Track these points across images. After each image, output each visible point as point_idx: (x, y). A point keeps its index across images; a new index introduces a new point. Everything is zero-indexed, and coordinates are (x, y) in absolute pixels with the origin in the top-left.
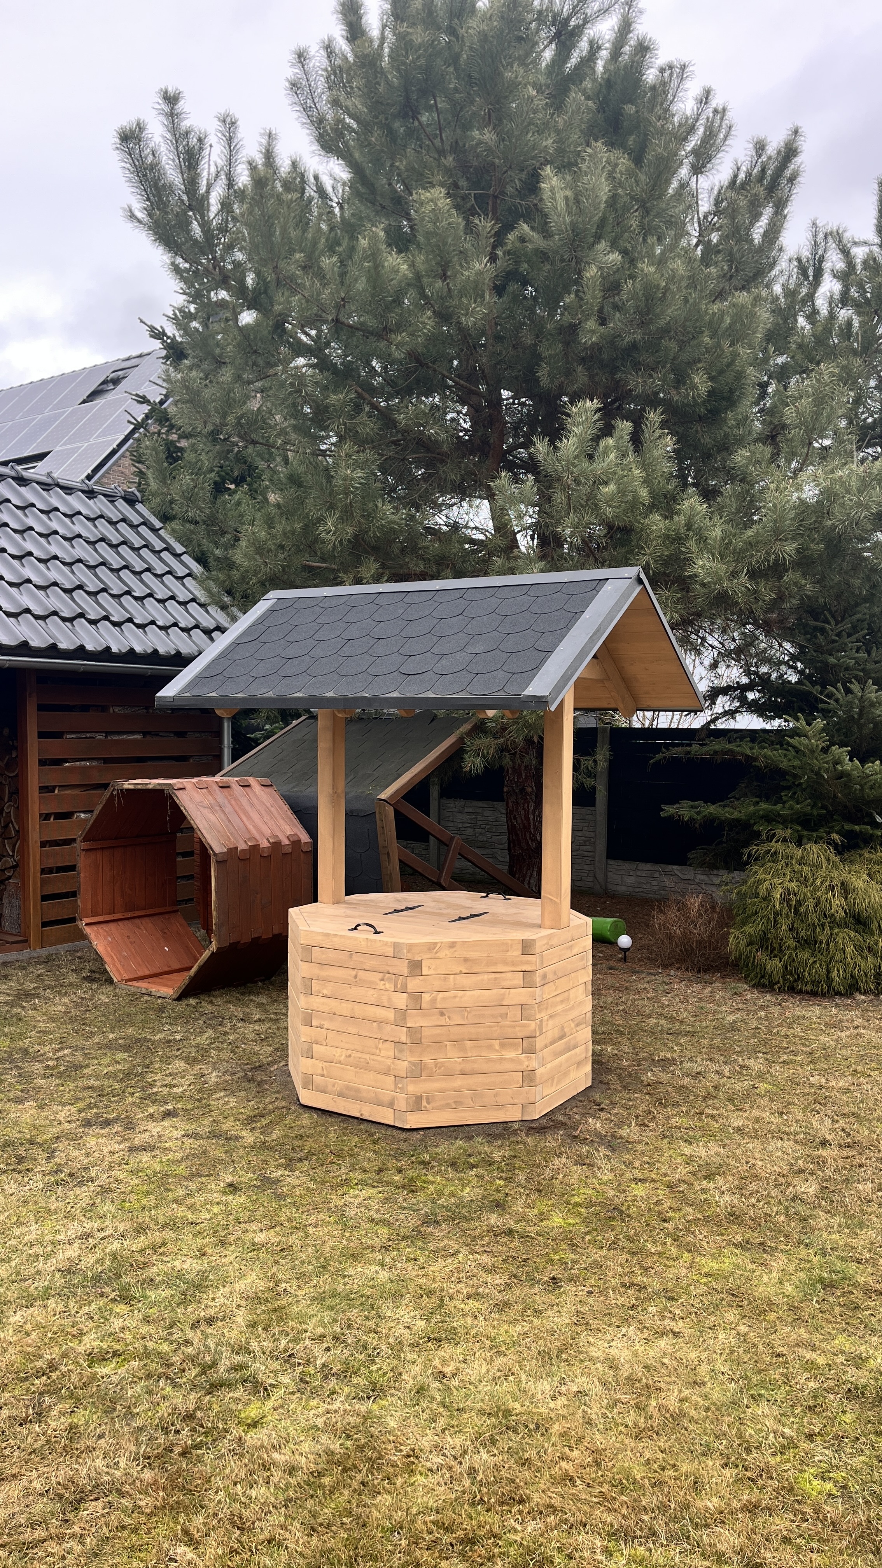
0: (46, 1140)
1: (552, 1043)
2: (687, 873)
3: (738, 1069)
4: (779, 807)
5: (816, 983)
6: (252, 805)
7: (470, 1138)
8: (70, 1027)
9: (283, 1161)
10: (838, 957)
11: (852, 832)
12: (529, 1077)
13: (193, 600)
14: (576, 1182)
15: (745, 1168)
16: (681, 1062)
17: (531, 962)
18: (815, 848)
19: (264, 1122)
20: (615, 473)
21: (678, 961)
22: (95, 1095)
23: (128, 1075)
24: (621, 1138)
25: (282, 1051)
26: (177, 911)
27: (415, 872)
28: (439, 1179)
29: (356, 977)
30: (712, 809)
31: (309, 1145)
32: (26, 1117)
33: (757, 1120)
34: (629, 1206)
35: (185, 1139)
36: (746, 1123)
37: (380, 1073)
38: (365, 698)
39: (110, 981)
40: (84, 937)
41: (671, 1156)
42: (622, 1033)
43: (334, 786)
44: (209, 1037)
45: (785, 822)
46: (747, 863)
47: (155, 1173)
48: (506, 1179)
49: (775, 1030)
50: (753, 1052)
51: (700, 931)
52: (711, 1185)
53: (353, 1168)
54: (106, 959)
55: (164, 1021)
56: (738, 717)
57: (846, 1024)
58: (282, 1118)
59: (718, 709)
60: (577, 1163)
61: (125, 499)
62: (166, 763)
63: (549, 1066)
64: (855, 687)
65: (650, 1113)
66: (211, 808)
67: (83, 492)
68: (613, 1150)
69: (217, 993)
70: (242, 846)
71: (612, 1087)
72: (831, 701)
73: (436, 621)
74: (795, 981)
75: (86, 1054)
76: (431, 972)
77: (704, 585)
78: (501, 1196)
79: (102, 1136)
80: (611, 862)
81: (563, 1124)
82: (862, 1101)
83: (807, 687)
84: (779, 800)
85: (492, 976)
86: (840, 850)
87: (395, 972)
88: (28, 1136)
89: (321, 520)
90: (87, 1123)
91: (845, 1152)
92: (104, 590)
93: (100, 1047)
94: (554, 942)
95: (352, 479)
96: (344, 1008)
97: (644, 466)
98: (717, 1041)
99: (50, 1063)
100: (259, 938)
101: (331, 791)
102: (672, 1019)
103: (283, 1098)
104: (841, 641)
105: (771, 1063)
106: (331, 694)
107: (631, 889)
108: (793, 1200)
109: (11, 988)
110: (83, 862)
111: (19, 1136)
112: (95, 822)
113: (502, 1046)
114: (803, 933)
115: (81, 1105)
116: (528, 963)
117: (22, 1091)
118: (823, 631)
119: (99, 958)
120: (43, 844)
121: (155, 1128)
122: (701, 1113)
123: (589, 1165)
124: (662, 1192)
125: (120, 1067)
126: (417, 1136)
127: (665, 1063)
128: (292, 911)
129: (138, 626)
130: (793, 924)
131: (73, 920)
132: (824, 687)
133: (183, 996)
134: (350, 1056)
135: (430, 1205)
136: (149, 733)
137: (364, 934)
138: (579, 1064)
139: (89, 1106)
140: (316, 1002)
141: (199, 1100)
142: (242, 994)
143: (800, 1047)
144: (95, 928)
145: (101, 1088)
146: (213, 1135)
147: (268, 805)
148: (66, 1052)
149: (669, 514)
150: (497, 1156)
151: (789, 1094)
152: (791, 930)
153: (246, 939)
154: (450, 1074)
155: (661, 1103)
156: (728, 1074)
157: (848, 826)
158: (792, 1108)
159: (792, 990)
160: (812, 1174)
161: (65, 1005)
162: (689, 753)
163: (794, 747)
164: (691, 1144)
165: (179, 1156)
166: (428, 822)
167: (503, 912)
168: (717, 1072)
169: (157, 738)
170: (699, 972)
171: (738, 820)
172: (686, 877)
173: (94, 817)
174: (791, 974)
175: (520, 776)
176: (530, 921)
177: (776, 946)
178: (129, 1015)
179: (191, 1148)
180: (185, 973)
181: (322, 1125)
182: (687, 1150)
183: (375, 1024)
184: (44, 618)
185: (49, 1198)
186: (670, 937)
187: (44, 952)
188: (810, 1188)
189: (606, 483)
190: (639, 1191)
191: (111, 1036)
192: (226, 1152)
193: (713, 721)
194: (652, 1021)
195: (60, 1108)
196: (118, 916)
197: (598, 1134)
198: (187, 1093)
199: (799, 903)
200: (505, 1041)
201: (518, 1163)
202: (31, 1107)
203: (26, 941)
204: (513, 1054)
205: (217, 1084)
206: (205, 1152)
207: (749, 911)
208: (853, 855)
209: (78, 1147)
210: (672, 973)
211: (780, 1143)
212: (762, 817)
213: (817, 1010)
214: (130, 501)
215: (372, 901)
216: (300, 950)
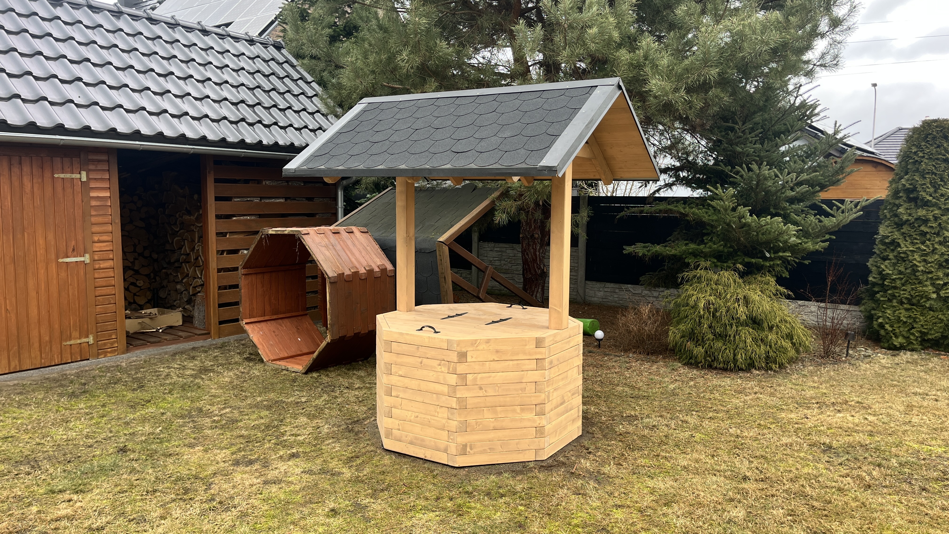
0: (207, 476)
1: (555, 408)
2: (638, 289)
3: (680, 423)
4: (702, 246)
5: (726, 362)
6: (354, 245)
7: (500, 474)
8: (232, 392)
9: (370, 491)
10: (741, 345)
11: (749, 263)
12: (540, 431)
13: (318, 111)
14: (575, 508)
15: (692, 497)
16: (642, 418)
17: (542, 353)
18: (726, 274)
19: (359, 461)
20: (597, 20)
21: (634, 347)
22: (244, 441)
23: (268, 427)
24: (604, 474)
25: (373, 409)
26: (306, 315)
27: (462, 289)
28: (478, 505)
29: (421, 363)
30: (658, 248)
31: (389, 478)
32: (194, 459)
33: (697, 461)
34: (613, 527)
35: (303, 475)
36: (690, 463)
37: (439, 429)
38: (428, 169)
39: (261, 361)
40: (245, 331)
41: (639, 488)
42: (600, 397)
43: (407, 232)
44: (325, 400)
45: (706, 257)
46: (681, 283)
47: (280, 501)
48: (525, 506)
49: (702, 395)
50: (689, 412)
51: (649, 328)
52: (670, 511)
53: (418, 497)
54: (259, 346)
55: (295, 388)
56: (674, 188)
57: (748, 390)
58: (371, 458)
59: (661, 183)
60: (575, 493)
61: (274, 46)
62: (301, 218)
63: (553, 423)
64: (755, 167)
65: (623, 455)
66: (326, 247)
67: (246, 40)
68: (599, 483)
69: (332, 369)
70: (347, 272)
71: (596, 436)
72: (738, 177)
73: (476, 116)
74: (712, 361)
75: (241, 412)
76: (474, 360)
77: (656, 97)
78: (522, 519)
79: (246, 473)
80: (588, 282)
81: (564, 464)
82: (767, 447)
83: (722, 167)
84: (702, 242)
85: (515, 362)
86: (742, 275)
87: (448, 360)
88: (194, 473)
89: (400, 52)
90: (237, 463)
91: (761, 485)
92: (258, 104)
93: (251, 406)
94: (558, 338)
95: (420, 24)
96: (414, 384)
97: (617, 16)
98: (664, 402)
99: (216, 418)
100: (359, 333)
101: (405, 235)
102: (633, 388)
103: (373, 444)
104: (745, 136)
105: (702, 418)
106: (403, 167)
107: (601, 300)
108: (728, 523)
109: (195, 365)
110: (243, 283)
111: (187, 472)
112: (250, 256)
113: (522, 410)
114: (718, 330)
115: (234, 449)
116: (540, 353)
117: (194, 439)
118: (732, 129)
119: (255, 346)
120: (219, 270)
121: (283, 467)
122: (658, 456)
123: (583, 494)
124: (636, 516)
125: (262, 421)
126: (463, 472)
127: (631, 419)
128: (378, 316)
129: (281, 128)
130: (711, 323)
131: (237, 320)
132: (733, 167)
133: (309, 371)
134: (417, 417)
135: (473, 526)
136: (289, 198)
137: (428, 333)
138: (574, 421)
139: (239, 450)
140: (394, 380)
141: (315, 446)
142: (348, 370)
143: (720, 407)
144: (251, 325)
145: (249, 437)
146: (323, 471)
147: (365, 245)
148: (228, 410)
149: (633, 49)
150: (519, 488)
151: (716, 441)
152: (710, 327)
153: (350, 334)
154: (486, 430)
155: (630, 448)
156: (673, 427)
157: (747, 260)
158: (720, 452)
159: (710, 367)
160: (740, 502)
161: (230, 377)
162: (642, 212)
163: (713, 207)
164: (653, 478)
165: (298, 487)
166: (471, 257)
167: (522, 317)
168: (667, 425)
169: (295, 202)
170: (648, 354)
171: (674, 256)
172: (636, 292)
173: (250, 253)
174: (710, 357)
175: (530, 227)
176: (540, 324)
177: (700, 338)
178: (272, 384)
179: (307, 482)
180: (311, 356)
181: (398, 464)
182: (651, 483)
183: (435, 395)
184: (218, 121)
185: (203, 521)
186: (630, 332)
187: (220, 341)
188: (739, 513)
189: (590, 27)
190: (619, 514)
191: (259, 399)
192: (331, 484)
193: (658, 191)
194: (620, 388)
195: (219, 451)
196: (267, 318)
197: (588, 471)
198: (307, 440)
199: (716, 310)
200: (524, 407)
201: (533, 493)
202: (199, 451)
203: (209, 334)
204: (531, 415)
205: (328, 434)
206: (316, 485)
207: (682, 315)
208: (750, 278)
209: (228, 481)
210: (631, 355)
211: (714, 478)
212: (691, 253)
213: (728, 381)
214: (278, 47)
215: (433, 310)
216: (383, 344)
